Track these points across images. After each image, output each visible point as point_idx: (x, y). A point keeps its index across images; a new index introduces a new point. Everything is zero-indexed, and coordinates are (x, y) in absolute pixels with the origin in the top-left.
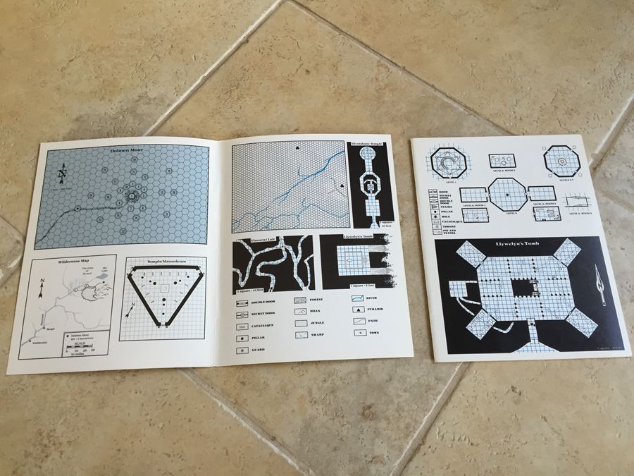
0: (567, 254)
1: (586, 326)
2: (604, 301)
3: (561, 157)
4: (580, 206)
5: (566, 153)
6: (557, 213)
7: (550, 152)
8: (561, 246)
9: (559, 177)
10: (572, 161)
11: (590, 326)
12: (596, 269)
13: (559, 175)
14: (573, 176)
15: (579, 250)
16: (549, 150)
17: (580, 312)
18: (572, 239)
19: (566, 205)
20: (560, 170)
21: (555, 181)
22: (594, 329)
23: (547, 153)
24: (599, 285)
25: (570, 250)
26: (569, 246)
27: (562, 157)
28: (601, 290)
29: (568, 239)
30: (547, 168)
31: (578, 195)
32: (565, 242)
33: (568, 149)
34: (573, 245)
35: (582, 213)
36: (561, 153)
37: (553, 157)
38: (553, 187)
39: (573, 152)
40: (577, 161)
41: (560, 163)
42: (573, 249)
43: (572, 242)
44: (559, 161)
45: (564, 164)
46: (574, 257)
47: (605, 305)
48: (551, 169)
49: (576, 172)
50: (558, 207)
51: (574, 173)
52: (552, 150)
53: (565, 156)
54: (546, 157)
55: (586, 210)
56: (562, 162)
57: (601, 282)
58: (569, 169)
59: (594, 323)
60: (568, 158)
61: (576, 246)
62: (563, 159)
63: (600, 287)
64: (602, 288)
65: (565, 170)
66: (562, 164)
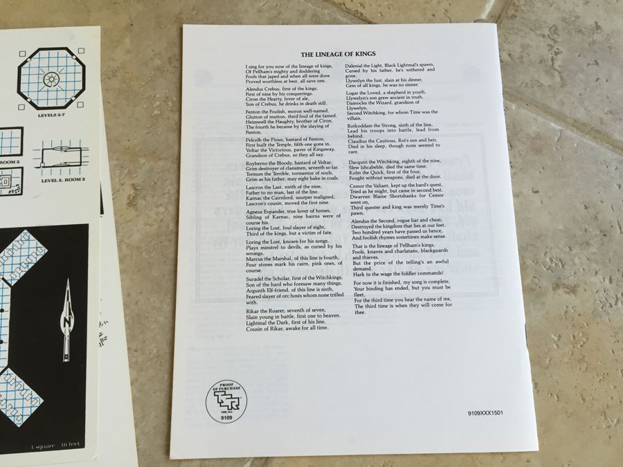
0: (16, 260)
1: (19, 404)
2: (66, 351)
3: (51, 70)
4: (66, 165)
5: (62, 62)
6: (16, 181)
7: (34, 62)
8: (10, 246)
9: (38, 108)
10: (71, 77)
11: (27, 403)
12: (68, 288)
13: (39, 106)
14: (65, 107)
15: (43, 251)
16: (31, 57)
17: (14, 375)
18: (33, 231)
19: (38, 163)
20: (43, 95)
21: (28, 117)
22: (34, 409)
23: (26, 62)
24: (65, 320)
25: (25, 252)
26: (26, 244)
27: (55, 70)
28: (66, 330)
29: (25, 231)
30: (19, 92)
31: (66, 144)
32: (18, 238)
33: (69, 55)
34: (34, 242)
35: (66, 180)
36: (53, 62)
37: (36, 71)
38: (22, 128)
39: (77, 59)
40: (80, 77)
41: (46, 82)
42: (32, 251)
43: (32, 237)
44: (47, 77)
45: (54, 84)
46: (31, 266)
47: (66, 360)
48: (26, 94)
49: (73, 98)
50: (22, 168)
51: (68, 101)
52: (37, 56)
53: (60, 69)
54: (23, 71)
55: (75, 172)
56: (52, 79)
57: (70, 314)
58: (61, 95)
59: (37, 396)
60: (64, 71)
61: (40, 245)
62: (54, 75)
63: (67, 324)
64: (70, 326)
65: (52, 95)
66: (49, 84)
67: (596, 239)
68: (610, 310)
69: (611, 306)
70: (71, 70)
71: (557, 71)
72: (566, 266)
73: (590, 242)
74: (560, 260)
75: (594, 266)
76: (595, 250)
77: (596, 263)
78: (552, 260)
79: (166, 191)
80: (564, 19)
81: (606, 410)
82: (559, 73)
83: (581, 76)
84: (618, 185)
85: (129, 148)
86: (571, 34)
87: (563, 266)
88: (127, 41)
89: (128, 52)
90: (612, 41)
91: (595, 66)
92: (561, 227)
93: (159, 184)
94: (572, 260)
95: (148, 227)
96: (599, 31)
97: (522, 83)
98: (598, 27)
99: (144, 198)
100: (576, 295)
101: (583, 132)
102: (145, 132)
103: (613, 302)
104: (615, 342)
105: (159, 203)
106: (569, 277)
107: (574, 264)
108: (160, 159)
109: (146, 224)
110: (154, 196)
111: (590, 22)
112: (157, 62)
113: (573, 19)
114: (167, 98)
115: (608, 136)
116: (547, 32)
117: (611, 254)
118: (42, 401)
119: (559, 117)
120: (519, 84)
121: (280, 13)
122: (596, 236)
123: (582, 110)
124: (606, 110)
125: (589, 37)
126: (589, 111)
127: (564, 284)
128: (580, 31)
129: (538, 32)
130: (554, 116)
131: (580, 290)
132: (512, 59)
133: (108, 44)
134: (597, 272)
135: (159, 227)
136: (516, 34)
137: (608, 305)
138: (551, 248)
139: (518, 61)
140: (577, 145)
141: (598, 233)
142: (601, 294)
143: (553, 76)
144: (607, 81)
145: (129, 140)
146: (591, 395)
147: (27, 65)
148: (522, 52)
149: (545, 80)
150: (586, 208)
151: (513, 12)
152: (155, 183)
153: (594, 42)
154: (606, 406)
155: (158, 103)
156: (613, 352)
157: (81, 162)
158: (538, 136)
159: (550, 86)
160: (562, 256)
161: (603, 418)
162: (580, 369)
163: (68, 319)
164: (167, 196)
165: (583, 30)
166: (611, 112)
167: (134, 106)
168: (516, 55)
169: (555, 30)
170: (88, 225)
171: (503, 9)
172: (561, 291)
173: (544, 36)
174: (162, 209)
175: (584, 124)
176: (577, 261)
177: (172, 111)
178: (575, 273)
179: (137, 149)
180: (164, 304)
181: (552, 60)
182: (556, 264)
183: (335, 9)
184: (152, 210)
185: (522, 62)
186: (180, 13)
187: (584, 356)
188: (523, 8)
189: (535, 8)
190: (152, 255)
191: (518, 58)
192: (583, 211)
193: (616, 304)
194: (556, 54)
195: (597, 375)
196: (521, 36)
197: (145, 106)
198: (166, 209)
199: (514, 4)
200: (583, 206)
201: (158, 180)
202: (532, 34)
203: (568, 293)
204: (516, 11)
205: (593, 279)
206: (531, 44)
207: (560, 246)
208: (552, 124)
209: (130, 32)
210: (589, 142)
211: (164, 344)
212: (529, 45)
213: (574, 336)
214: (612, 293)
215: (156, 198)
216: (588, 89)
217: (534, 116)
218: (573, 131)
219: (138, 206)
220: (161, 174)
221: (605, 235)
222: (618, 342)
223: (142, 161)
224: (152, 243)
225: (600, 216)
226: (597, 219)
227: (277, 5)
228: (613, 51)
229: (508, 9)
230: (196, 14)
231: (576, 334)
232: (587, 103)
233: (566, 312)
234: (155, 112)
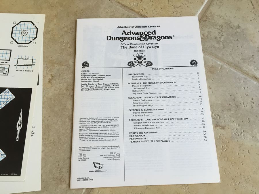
0: (3, 100)
2: (18, 137)
3: (25, 29)
4: (26, 65)
5: (29, 27)
6: (6, 70)
7: (18, 26)
9: (18, 43)
10: (32, 33)
12: (21, 112)
13: (19, 42)
14: (28, 44)
15: (13, 97)
16: (17, 24)
19: (16, 64)
20: (20, 38)
21: (14, 46)
22: (2, 159)
23: (15, 26)
24: (19, 124)
25: (6, 97)
26: (7, 94)
28: (19, 129)
29: (7, 89)
30: (11, 37)
31: (27, 57)
32: (4, 92)
33: (32, 24)
34: (10, 94)
35: (26, 71)
36: (26, 26)
37: (19, 29)
38: (11, 50)
39: (35, 26)
40: (35, 33)
41: (22, 34)
42: (9, 97)
43: (10, 92)
44: (23, 32)
45: (25, 35)
46: (8, 103)
47: (17, 141)
48: (14, 38)
49: (32, 40)
50: (9, 65)
51: (30, 41)
52: (20, 24)
53: (28, 29)
54: (14, 29)
55: (29, 68)
56: (24, 33)
57: (21, 122)
58: (28, 39)
59: (4, 154)
60: (30, 30)
61: (12, 95)
62: (26, 31)
63: (19, 126)
64: (20, 127)
65: (24, 39)
66: (23, 35)
67: (234, 108)
68: (238, 137)
69: (239, 135)
70: (32, 30)
71: (221, 42)
72: (221, 118)
73: (231, 109)
74: (219, 115)
75: (232, 119)
76: (233, 113)
77: (233, 118)
78: (215, 115)
79: (64, 78)
80: (225, 23)
81: (235, 178)
82: (223, 43)
83: (231, 45)
84: (244, 87)
85: (51, 60)
86: (228, 29)
87: (220, 118)
88: (55, 20)
89: (55, 24)
90: (244, 32)
91: (237, 41)
92: (220, 102)
93: (61, 75)
94: (224, 116)
95: (55, 91)
96: (239, 28)
97: (208, 46)
98: (239, 26)
99: (55, 80)
100: (224, 130)
101: (231, 66)
102: (58, 55)
103: (240, 134)
104: (239, 150)
105: (61, 82)
106: (222, 122)
107: (224, 118)
108: (63, 65)
109: (55, 90)
110: (59, 79)
111: (236, 24)
112: (66, 29)
113: (229, 23)
114: (68, 42)
115: (241, 68)
116: (218, 27)
117: (240, 115)
118: (6, 156)
119: (221, 60)
120: (206, 46)
121: (114, 14)
122: (234, 107)
123: (231, 58)
124: (241, 58)
125: (235, 30)
126: (234, 58)
127: (220, 125)
128: (232, 27)
129: (215, 27)
130: (219, 59)
131: (226, 128)
132: (204, 37)
133: (48, 21)
134: (233, 122)
135: (60, 91)
136: (206, 27)
137: (237, 135)
138: (215, 111)
139: (206, 37)
140: (228, 71)
141: (235, 106)
142: (235, 130)
143: (220, 44)
144: (241, 47)
145: (51, 58)
146: (228, 171)
147: (16, 27)
148: (208, 34)
149: (217, 45)
150: (230, 96)
151: (205, 19)
152: (60, 74)
153: (237, 32)
154: (234, 176)
155: (64, 44)
156: (238, 154)
157: (32, 64)
158: (212, 67)
159: (218, 48)
160: (220, 114)
161: (233, 181)
162: (224, 160)
163: (20, 124)
164: (64, 79)
165: (233, 27)
166: (242, 59)
167: (55, 45)
168: (206, 35)
169: (221, 26)
170: (32, 88)
171: (202, 17)
172: (218, 128)
173: (217, 28)
174: (61, 85)
175: (231, 63)
176: (225, 116)
177: (70, 47)
178: (224, 121)
179: (54, 61)
180: (58, 121)
181: (220, 38)
182: (217, 117)
183: (136, 14)
184: (57, 85)
185: (208, 38)
186: (76, 12)
187: (226, 155)
188: (209, 17)
189: (214, 18)
190: (56, 102)
191: (206, 36)
192: (229, 97)
193: (241, 135)
194: (222, 35)
195: (231, 163)
196: (208, 28)
197: (59, 45)
198: (63, 85)
199: (206, 16)
200: (229, 95)
201: (61, 73)
202: (213, 28)
203: (221, 129)
204: (207, 18)
205: (232, 124)
206: (212, 31)
207: (219, 110)
208: (218, 62)
209: (57, 17)
210: (233, 70)
211: (57, 137)
212: (211, 32)
213: (222, 147)
214: (239, 131)
215: (59, 80)
216: (234, 50)
217: (212, 58)
218: (227, 65)
219: (52, 83)
220: (63, 71)
221: (237, 107)
222: (241, 150)
223: (56, 65)
224: (56, 97)
225: (236, 100)
226: (234, 100)
227: (114, 11)
228: (245, 36)
229: (203, 18)
230: (83, 12)
231: (223, 146)
232: (233, 55)
233: (220, 136)
234: (63, 48)
